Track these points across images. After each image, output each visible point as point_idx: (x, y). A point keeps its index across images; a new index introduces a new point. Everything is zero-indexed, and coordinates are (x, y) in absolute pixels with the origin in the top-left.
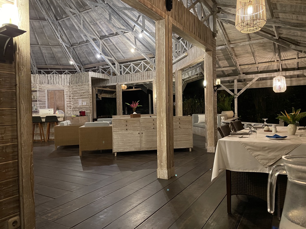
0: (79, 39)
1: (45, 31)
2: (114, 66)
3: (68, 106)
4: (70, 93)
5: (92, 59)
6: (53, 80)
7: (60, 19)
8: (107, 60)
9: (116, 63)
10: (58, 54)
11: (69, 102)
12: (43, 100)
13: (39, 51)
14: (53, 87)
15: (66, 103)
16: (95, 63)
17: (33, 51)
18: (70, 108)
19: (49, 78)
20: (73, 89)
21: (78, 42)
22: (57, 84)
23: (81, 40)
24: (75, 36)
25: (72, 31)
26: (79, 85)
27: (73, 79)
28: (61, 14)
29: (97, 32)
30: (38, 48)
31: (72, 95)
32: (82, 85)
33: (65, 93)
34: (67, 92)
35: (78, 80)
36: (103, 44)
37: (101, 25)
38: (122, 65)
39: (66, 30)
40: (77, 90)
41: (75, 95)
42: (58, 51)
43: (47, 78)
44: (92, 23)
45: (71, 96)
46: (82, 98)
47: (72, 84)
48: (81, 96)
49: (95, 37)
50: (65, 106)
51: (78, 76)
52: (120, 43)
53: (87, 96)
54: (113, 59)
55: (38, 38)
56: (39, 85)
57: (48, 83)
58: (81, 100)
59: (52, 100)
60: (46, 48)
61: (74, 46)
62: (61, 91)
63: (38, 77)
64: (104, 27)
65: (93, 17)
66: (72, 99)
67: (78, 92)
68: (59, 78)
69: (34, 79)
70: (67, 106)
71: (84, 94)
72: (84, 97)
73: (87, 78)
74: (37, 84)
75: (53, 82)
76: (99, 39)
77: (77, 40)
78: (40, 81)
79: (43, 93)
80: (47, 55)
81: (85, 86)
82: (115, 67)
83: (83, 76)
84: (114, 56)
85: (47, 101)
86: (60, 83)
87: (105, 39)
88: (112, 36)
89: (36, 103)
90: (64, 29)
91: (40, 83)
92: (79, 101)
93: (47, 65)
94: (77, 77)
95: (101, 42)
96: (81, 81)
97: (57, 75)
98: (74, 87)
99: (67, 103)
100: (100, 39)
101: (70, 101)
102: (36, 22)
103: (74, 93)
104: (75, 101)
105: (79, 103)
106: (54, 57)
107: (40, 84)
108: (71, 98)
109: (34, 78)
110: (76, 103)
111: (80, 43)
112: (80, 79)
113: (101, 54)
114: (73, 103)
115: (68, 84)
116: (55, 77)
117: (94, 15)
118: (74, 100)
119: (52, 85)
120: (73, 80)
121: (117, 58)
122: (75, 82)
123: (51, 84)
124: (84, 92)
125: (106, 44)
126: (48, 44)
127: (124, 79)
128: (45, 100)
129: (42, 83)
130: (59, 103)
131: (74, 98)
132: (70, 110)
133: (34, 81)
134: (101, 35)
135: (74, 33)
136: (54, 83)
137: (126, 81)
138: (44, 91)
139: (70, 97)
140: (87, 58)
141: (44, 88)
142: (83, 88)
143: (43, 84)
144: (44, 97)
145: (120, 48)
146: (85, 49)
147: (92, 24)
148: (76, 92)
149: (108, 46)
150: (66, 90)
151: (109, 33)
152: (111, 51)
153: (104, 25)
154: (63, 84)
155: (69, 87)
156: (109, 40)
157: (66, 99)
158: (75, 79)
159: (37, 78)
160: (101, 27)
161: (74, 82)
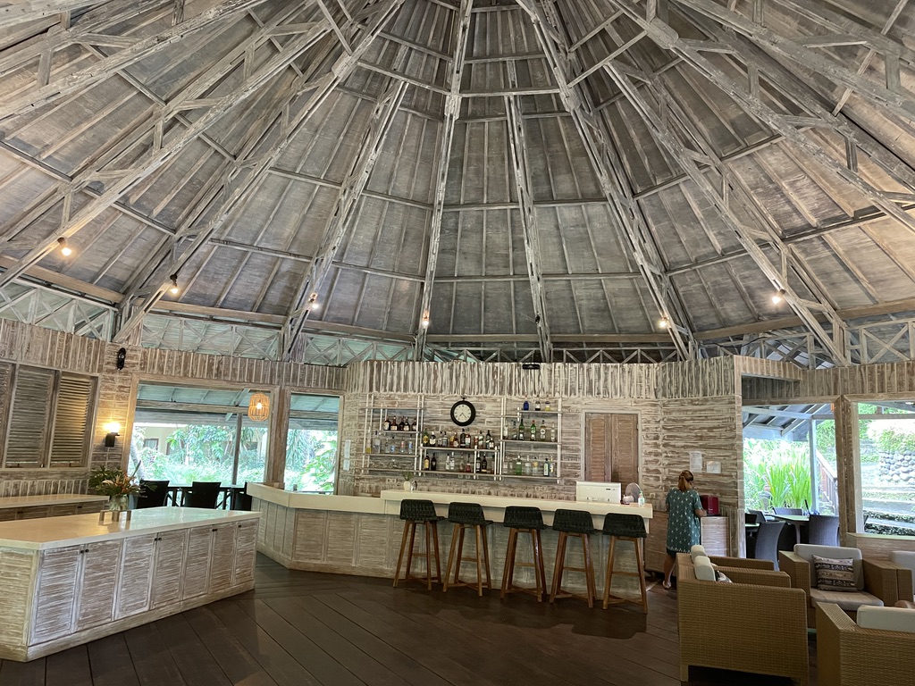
0: (697, 246)
1: (592, 231)
2: (830, 332)
3: (648, 471)
4: (656, 426)
5: (733, 311)
6: (606, 380)
7: (643, 192)
8: (806, 313)
9: (836, 322)
10: (618, 299)
11: (652, 458)
12: (573, 443)
13: (566, 294)
14: (606, 403)
15: (642, 460)
16: (741, 323)
17: (547, 293)
18: (657, 479)
19: (593, 376)
20: (670, 413)
21: (693, 258)
22: (616, 394)
23: (703, 251)
24: (683, 239)
25: (677, 225)
26: (692, 401)
27: (668, 379)
28: (651, 176)
29: (775, 217)
30: (563, 283)
31: (663, 434)
32: (707, 400)
33: (641, 426)
34: (649, 422)
35: (691, 385)
36: (791, 256)
37: (797, 191)
38: (862, 330)
39: (657, 222)
40: (683, 416)
41: (678, 434)
42: (620, 289)
43: (588, 376)
44: (760, 190)
45: (661, 437)
46: (701, 447)
47: (664, 395)
48: (701, 438)
49: (764, 236)
50: (640, 469)
51: (690, 370)
52: (868, 248)
53: (722, 442)
54: (825, 307)
55: (569, 255)
56: (564, 396)
57: (590, 391)
58: (699, 452)
59: (597, 446)
60: (587, 282)
61: (675, 270)
62: (627, 418)
63: (562, 373)
64: (806, 198)
65: (770, 170)
66: (665, 445)
67: (687, 423)
68: (622, 376)
69: (551, 377)
70: (647, 469)
71: (711, 434)
72: (712, 442)
73: (726, 377)
74: (557, 394)
75: (606, 387)
76: (778, 240)
77: (689, 249)
78: (566, 386)
79: (572, 422)
80: (585, 302)
81: (718, 406)
82: (831, 336)
83: (708, 370)
84: (829, 296)
85: (582, 447)
86: (626, 391)
87: (806, 238)
88: (838, 226)
89: (552, 451)
90: (650, 220)
91: (566, 389)
92: (691, 455)
93: (579, 332)
94: (684, 373)
95: (784, 250)
96: (701, 386)
97: (616, 367)
98: (671, 407)
99: (647, 459)
100: (783, 240)
101: (657, 454)
102: (572, 209)
103: (673, 427)
104: (676, 455)
105: (691, 464)
106: (606, 309)
107: (566, 393)
108: (660, 442)
109: (551, 374)
110: (680, 463)
111: (696, 260)
112: (697, 378)
113: (783, 292)
114: (667, 462)
115: (653, 397)
116: (611, 370)
117: (772, 161)
118: (673, 452)
119: (601, 396)
120: (671, 381)
121: (839, 302)
122: (677, 390)
123: (598, 394)
124: (712, 425)
125: (801, 256)
126: (593, 272)
127: (872, 379)
128: (578, 444)
129: (573, 391)
130: (620, 458)
131: (672, 443)
132: (656, 484)
133: (550, 383)
134: (787, 225)
135: (684, 229)
136: (606, 391)
137: (882, 392)
138: (575, 415)
139: (657, 438)
140: (712, 305)
141: (579, 406)
142: (708, 413)
143: (575, 394)
144: (576, 434)
145: (859, 268)
146: (713, 279)
147: (758, 194)
148: (680, 425)
149: (809, 261)
150: (644, 414)
151: (823, 215)
152: (817, 279)
153: (806, 191)
154: (635, 396)
155: (655, 405)
156: (817, 243)
157: (644, 446)
158: (677, 379)
159: (557, 374)
160: (794, 197)
161: (673, 389)
